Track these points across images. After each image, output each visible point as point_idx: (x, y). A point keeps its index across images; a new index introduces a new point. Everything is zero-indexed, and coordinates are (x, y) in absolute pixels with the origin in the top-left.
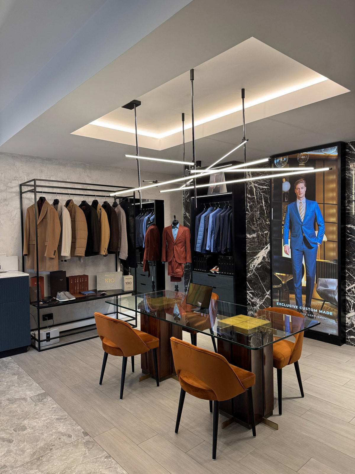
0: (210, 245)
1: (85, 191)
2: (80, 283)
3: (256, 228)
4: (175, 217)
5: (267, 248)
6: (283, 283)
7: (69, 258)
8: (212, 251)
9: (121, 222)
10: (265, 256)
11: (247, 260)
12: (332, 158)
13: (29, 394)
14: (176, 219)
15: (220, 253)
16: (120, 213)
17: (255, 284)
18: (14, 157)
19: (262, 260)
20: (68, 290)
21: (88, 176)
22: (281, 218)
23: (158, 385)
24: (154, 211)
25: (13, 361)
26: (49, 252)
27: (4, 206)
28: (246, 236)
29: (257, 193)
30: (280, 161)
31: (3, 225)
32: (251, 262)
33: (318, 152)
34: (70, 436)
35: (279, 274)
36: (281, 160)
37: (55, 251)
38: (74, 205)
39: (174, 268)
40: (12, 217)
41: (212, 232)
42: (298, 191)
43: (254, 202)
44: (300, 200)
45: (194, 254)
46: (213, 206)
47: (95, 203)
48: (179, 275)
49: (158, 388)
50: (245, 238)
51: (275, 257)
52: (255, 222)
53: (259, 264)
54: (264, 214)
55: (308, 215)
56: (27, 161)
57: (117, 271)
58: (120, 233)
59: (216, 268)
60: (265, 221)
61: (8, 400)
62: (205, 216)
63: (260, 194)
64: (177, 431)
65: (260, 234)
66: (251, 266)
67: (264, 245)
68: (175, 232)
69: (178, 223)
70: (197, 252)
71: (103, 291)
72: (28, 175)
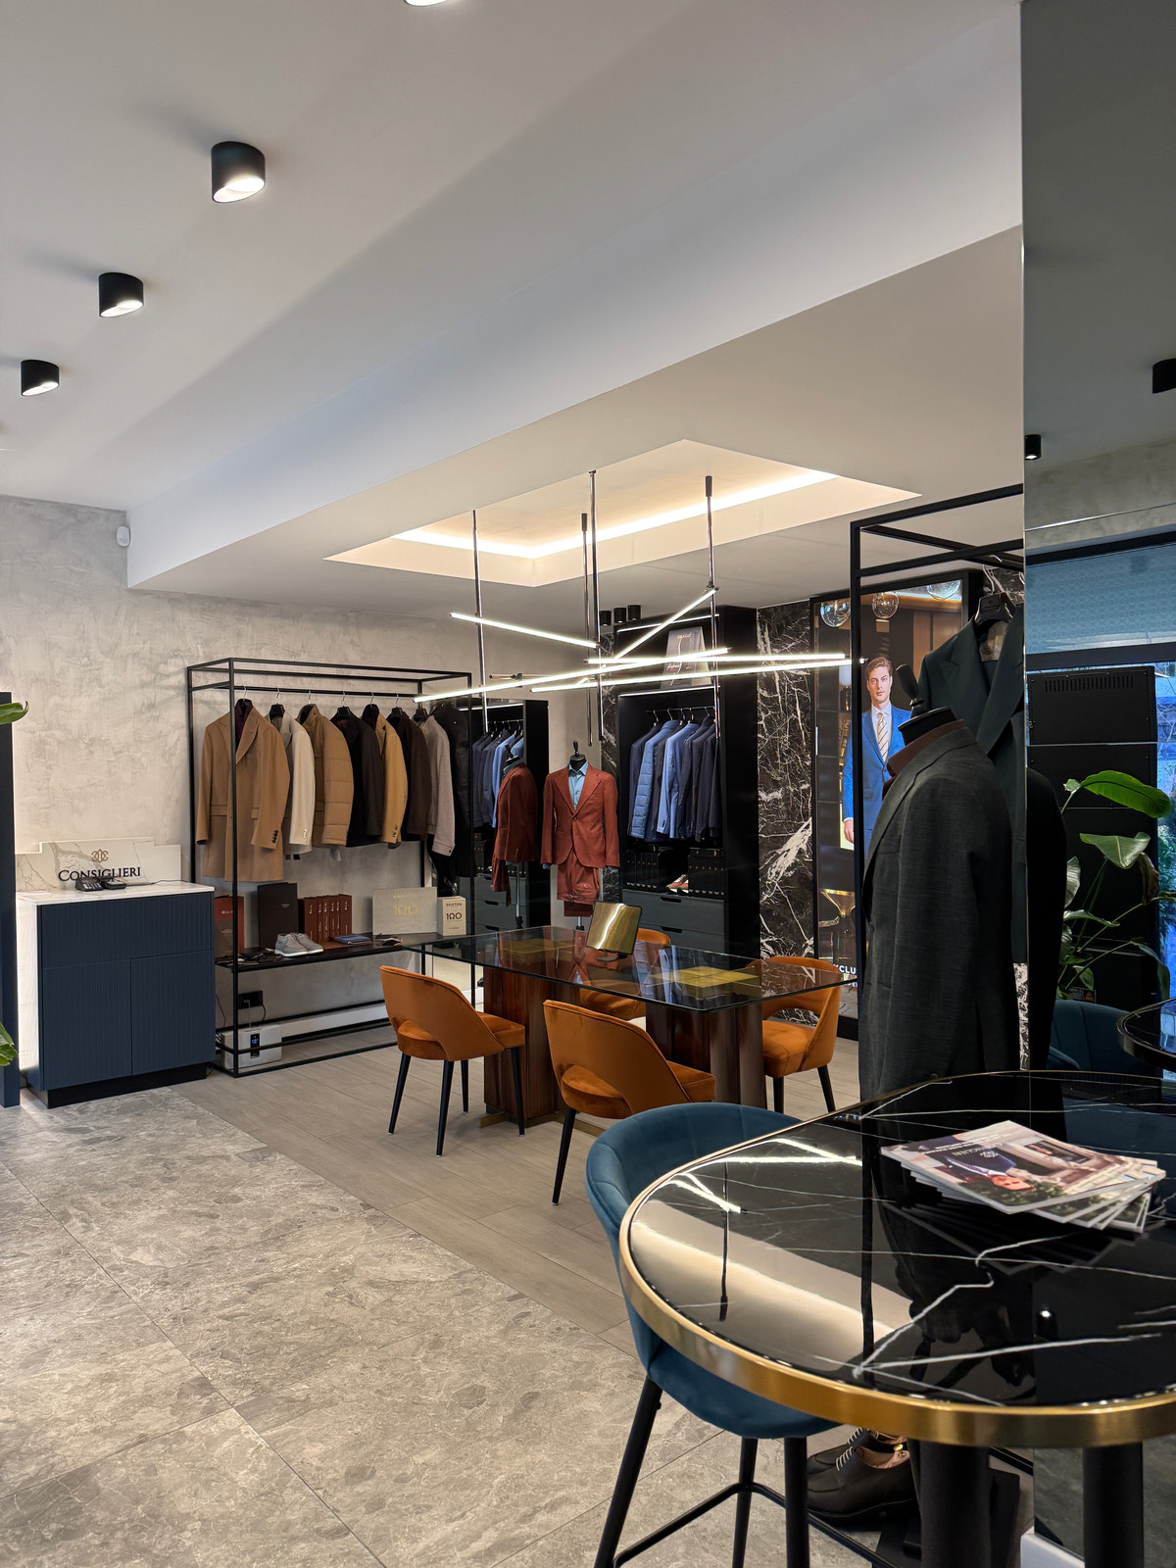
0: (666, 820)
1: (344, 681)
2: (332, 915)
3: (781, 775)
4: (576, 745)
5: (807, 827)
6: (843, 913)
7: (308, 849)
8: (671, 836)
9: (438, 760)
10: (804, 847)
11: (762, 857)
12: (951, 607)
13: (231, 1149)
14: (580, 752)
15: (691, 841)
16: (434, 738)
17: (779, 919)
18: (174, 599)
19: (797, 857)
20: (301, 930)
21: (352, 642)
22: (837, 753)
23: (522, 1132)
24: (522, 728)
25: (176, 1094)
26: (262, 834)
27: (148, 721)
28: (758, 796)
29: (784, 688)
30: (832, 610)
31: (146, 769)
32: (769, 864)
33: (920, 592)
34: (333, 1209)
35: (832, 892)
36: (836, 607)
37: (276, 832)
38: (319, 718)
39: (573, 879)
40: (168, 747)
41: (671, 787)
42: (874, 686)
43: (776, 708)
44: (879, 708)
45: (628, 844)
46: (676, 716)
47: (371, 712)
48: (585, 898)
49: (522, 1138)
50: (756, 801)
51: (823, 849)
52: (779, 761)
53: (788, 869)
54: (800, 743)
55: (897, 746)
56: (203, 610)
57: (423, 885)
58: (434, 789)
59: (683, 881)
60: (802, 757)
61: (188, 1158)
62: (655, 745)
63: (789, 689)
64: (556, 1199)
65: (792, 790)
66: (771, 874)
67: (800, 819)
68: (577, 785)
69: (584, 761)
70: (634, 838)
71: (388, 936)
72: (206, 643)
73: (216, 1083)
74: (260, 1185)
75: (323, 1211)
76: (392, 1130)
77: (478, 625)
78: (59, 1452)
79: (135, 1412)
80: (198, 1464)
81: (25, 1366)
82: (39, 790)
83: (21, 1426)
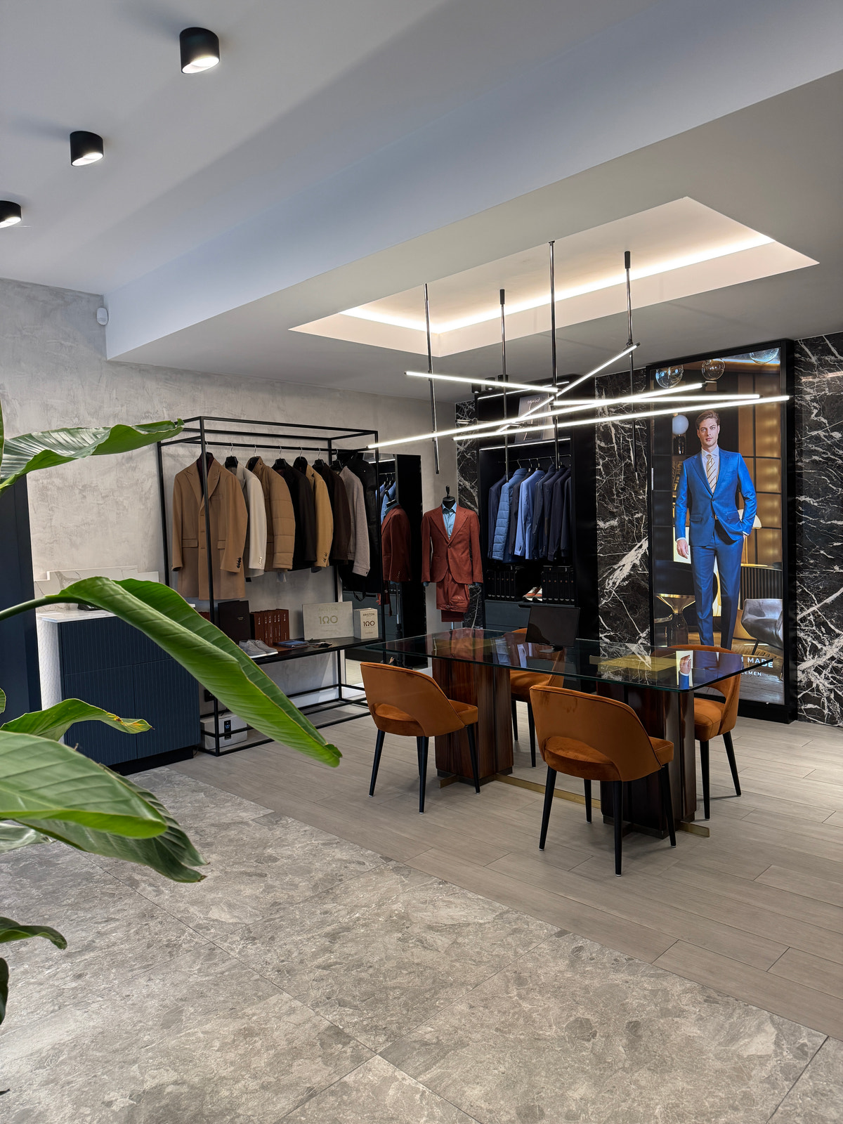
0: (522, 545)
2: (275, 625)
3: (617, 507)
4: (448, 489)
5: (640, 547)
6: (676, 612)
7: (262, 573)
8: (527, 557)
9: (355, 500)
10: (638, 562)
11: (600, 572)
12: (771, 370)
13: (245, 815)
14: (451, 495)
15: (545, 560)
16: (351, 482)
17: (615, 619)
18: (143, 370)
19: (631, 570)
20: (253, 638)
21: (279, 408)
22: (671, 487)
23: (478, 791)
25: (173, 772)
26: (228, 562)
27: (128, 471)
28: (596, 525)
29: (619, 439)
30: (666, 375)
31: (127, 510)
32: (607, 577)
33: (743, 358)
34: (359, 863)
35: (666, 595)
36: (669, 372)
37: (240, 559)
38: (264, 468)
39: (450, 592)
40: (144, 493)
41: (526, 519)
42: (703, 434)
43: (612, 455)
44: (708, 451)
45: (489, 565)
46: (526, 465)
47: (301, 462)
48: (459, 607)
49: (478, 795)
50: (595, 528)
51: (658, 563)
52: (615, 497)
53: (624, 580)
54: (634, 481)
55: (724, 480)
56: (167, 379)
57: (337, 600)
58: (352, 524)
59: (536, 592)
60: (636, 493)
61: (213, 825)
62: (511, 488)
63: (624, 439)
64: (542, 846)
65: (627, 519)
66: (609, 584)
67: (634, 541)
68: (450, 521)
69: (454, 502)
70: (494, 560)
71: (324, 640)
72: (169, 407)
73: (202, 762)
74: (287, 846)
75: (353, 865)
76: (372, 793)
77: (430, 380)
78: (240, 1111)
79: (291, 1066)
80: (377, 1115)
81: (166, 1025)
82: (44, 528)
83: (192, 1087)
